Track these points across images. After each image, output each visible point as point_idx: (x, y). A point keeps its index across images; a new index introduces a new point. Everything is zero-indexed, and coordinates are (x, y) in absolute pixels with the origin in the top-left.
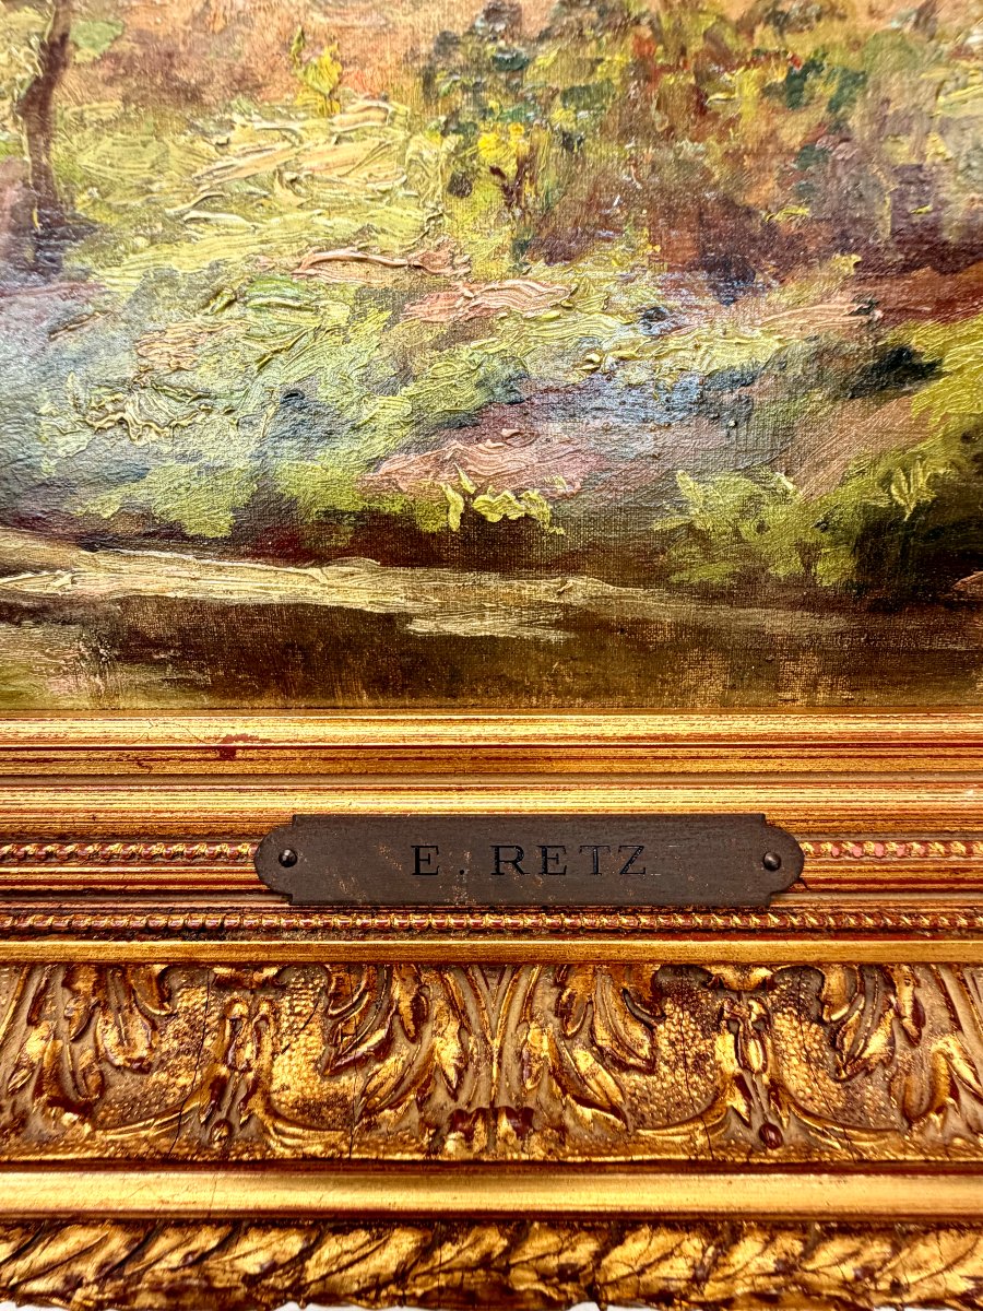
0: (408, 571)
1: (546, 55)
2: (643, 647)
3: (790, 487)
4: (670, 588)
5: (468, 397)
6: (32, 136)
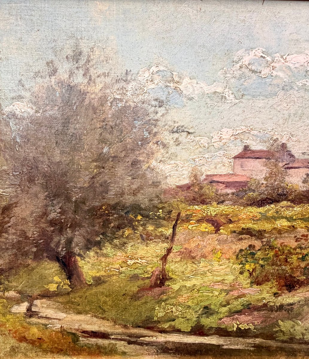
0: (224, 337)
1: (259, 253)
2: (269, 350)
3: (300, 323)
4: (276, 340)
5: (240, 308)
6: (163, 263)
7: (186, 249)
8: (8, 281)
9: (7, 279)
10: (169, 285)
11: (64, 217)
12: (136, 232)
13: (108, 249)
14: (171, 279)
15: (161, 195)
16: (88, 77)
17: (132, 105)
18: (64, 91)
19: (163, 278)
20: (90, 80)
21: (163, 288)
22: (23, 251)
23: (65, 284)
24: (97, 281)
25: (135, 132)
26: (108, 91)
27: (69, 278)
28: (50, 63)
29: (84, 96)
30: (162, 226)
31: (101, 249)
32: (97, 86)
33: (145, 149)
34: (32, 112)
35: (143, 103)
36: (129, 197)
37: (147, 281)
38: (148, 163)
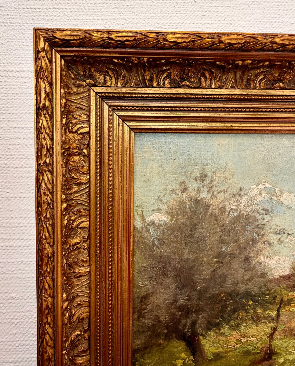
6: (270, 341)
7: (288, 328)
8: (143, 359)
9: (142, 356)
10: (275, 359)
11: (190, 303)
12: (248, 314)
13: (225, 329)
14: (277, 353)
15: (268, 284)
16: (211, 193)
17: (245, 214)
18: (192, 204)
19: (270, 353)
20: (213, 195)
21: (270, 361)
22: (156, 332)
23: (189, 360)
24: (216, 356)
25: (247, 235)
26: (226, 203)
27: (193, 354)
28: (182, 183)
29: (208, 207)
30: (269, 309)
31: (220, 330)
32: (218, 200)
33: (255, 247)
34: (167, 220)
35: (253, 212)
36: (242, 286)
37: (257, 356)
38: (257, 258)
